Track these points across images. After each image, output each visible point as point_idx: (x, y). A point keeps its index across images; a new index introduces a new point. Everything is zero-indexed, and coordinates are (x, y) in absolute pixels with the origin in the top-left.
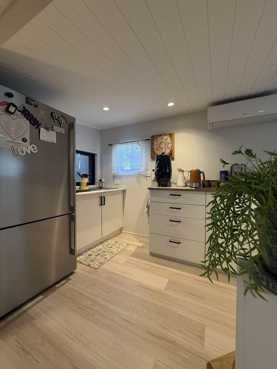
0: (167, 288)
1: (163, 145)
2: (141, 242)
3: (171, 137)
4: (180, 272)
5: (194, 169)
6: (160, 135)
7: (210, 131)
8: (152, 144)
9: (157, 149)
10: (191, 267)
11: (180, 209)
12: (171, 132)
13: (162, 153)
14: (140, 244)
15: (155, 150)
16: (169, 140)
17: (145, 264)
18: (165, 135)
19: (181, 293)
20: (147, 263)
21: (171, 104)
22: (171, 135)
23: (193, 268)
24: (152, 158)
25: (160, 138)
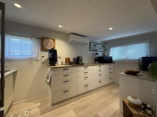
0: (76, 113)
1: (49, 44)
2: (38, 102)
3: (54, 41)
4: (72, 103)
5: (67, 57)
6: (48, 38)
7: (70, 43)
8: (42, 42)
9: (45, 45)
10: (73, 99)
11: (68, 75)
12: (54, 38)
13: (52, 48)
14: (39, 104)
15: (44, 46)
16: (53, 42)
17: (55, 112)
18: (50, 39)
19: (81, 111)
20: (55, 111)
21: (60, 26)
22: (54, 40)
23: (74, 98)
24: (42, 50)
25: (47, 40)
